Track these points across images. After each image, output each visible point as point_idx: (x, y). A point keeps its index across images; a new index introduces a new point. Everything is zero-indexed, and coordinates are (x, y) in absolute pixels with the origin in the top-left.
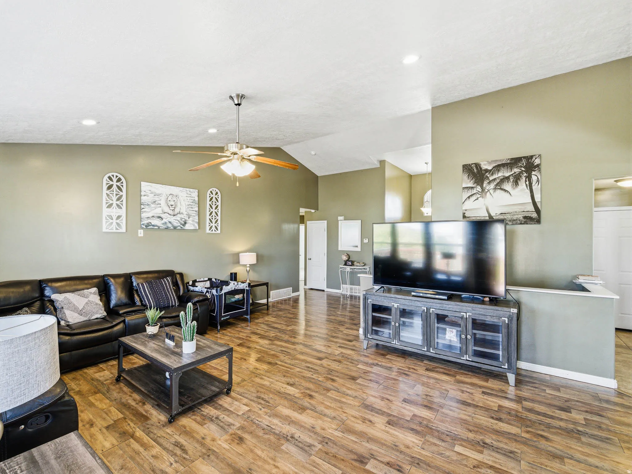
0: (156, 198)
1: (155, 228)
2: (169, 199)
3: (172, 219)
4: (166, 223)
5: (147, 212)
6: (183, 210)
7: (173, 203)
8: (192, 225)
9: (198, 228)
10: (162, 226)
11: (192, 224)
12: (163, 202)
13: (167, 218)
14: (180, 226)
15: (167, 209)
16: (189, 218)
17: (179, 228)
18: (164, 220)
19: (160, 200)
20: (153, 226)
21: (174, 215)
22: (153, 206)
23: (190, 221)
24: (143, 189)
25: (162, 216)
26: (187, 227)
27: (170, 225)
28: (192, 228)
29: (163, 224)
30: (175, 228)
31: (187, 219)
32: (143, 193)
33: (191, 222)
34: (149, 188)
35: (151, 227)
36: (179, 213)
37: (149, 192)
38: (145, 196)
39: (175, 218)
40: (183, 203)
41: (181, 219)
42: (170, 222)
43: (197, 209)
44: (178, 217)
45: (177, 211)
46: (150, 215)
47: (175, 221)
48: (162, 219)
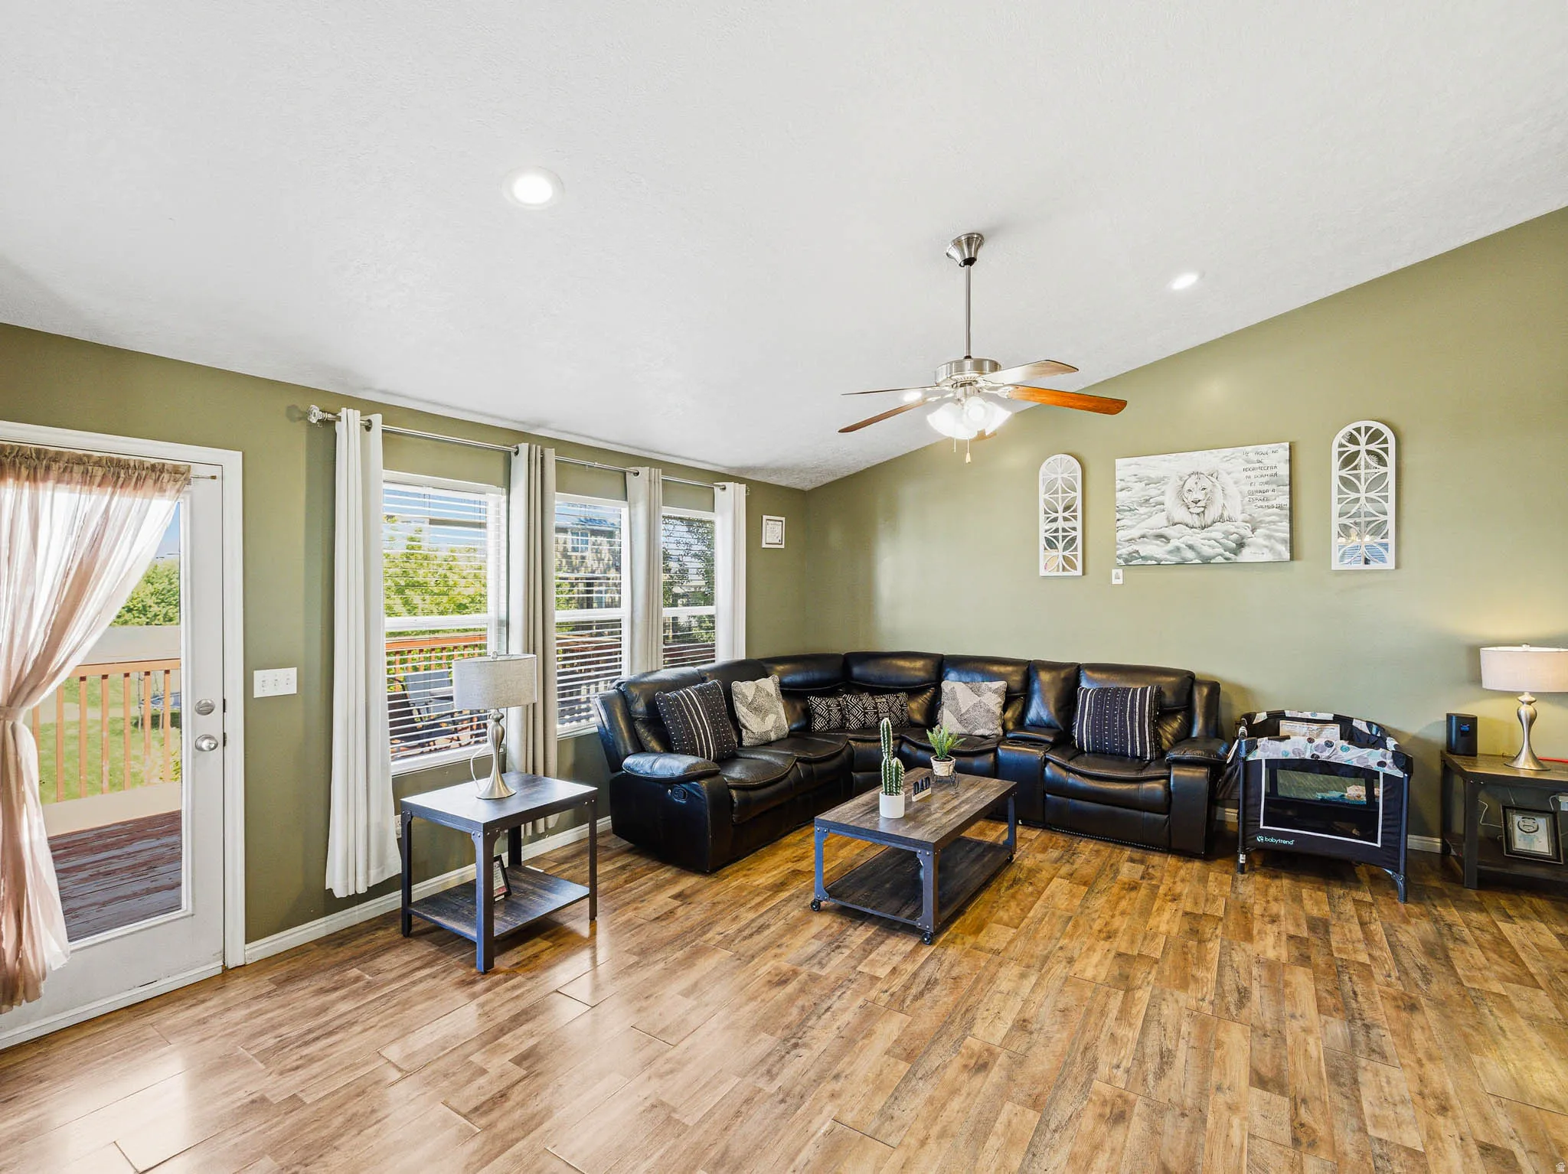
0: (1152, 491)
1: (1149, 562)
2: (1187, 487)
3: (1197, 538)
4: (1178, 549)
5: (1128, 527)
6: (1235, 509)
7: (1200, 496)
8: (1265, 550)
9: (1287, 556)
10: (1168, 557)
11: (1267, 547)
12: (1170, 499)
13: (1180, 537)
14: (1221, 555)
15: (1181, 514)
16: (1253, 531)
17: (1220, 559)
18: (1174, 543)
19: (1163, 493)
20: (1144, 558)
21: (1203, 528)
22: (1142, 510)
23: (1257, 539)
24: (1119, 475)
25: (1167, 532)
26: (1246, 556)
27: (1189, 555)
28: (1268, 557)
29: (1170, 552)
30: (1206, 561)
31: (1248, 533)
32: (1119, 485)
33: (1261, 541)
34: (1133, 469)
35: (1139, 561)
36: (1221, 519)
37: (1134, 479)
38: (1122, 490)
39: (1205, 534)
40: (1232, 490)
41: (1227, 534)
42: (1191, 547)
43: (1285, 500)
44: (1217, 532)
45: (1212, 514)
46: (1135, 533)
47: (1208, 543)
48: (1168, 540)
